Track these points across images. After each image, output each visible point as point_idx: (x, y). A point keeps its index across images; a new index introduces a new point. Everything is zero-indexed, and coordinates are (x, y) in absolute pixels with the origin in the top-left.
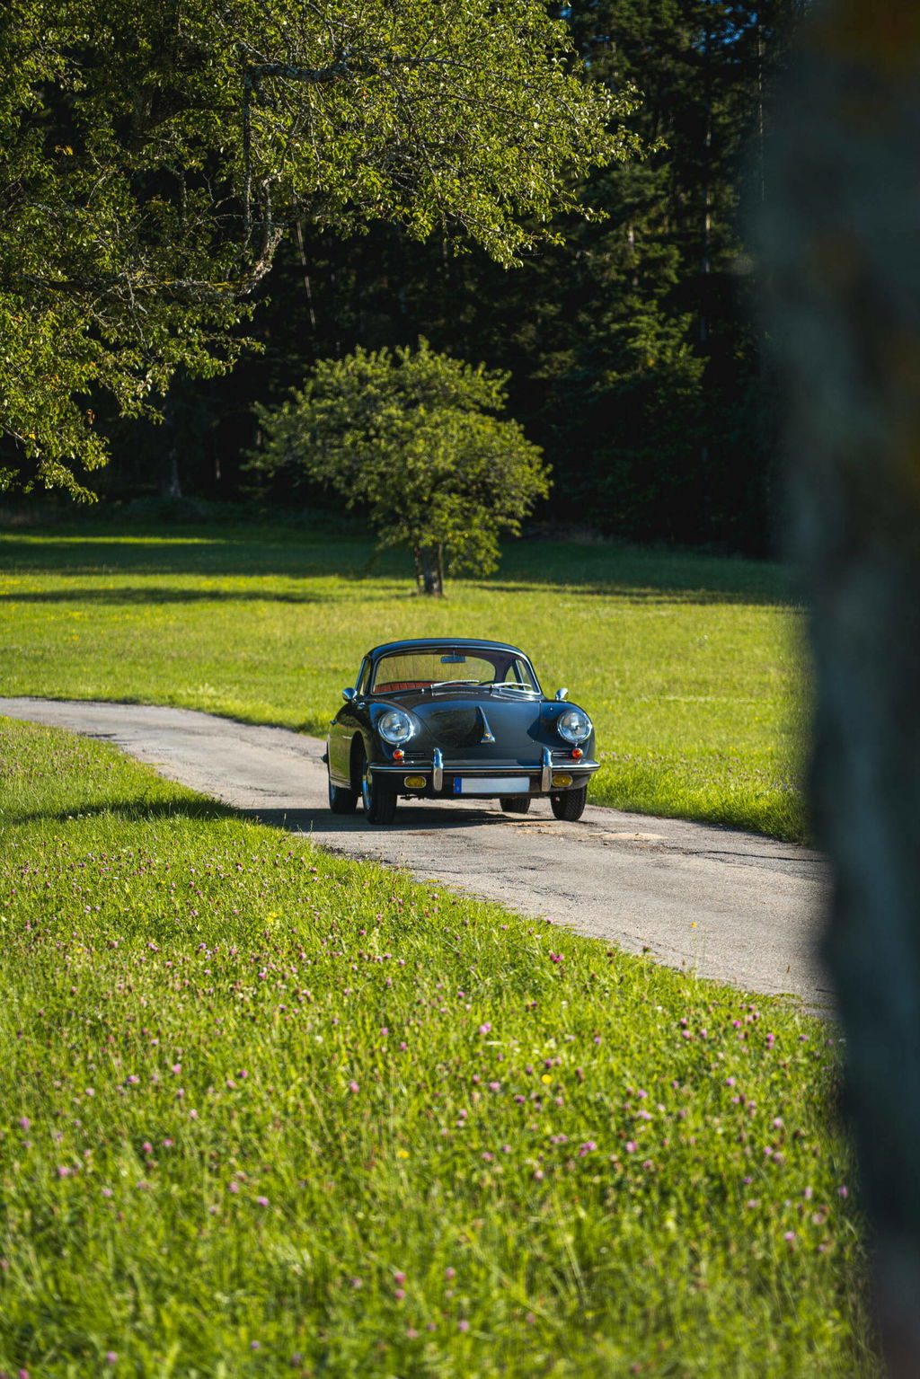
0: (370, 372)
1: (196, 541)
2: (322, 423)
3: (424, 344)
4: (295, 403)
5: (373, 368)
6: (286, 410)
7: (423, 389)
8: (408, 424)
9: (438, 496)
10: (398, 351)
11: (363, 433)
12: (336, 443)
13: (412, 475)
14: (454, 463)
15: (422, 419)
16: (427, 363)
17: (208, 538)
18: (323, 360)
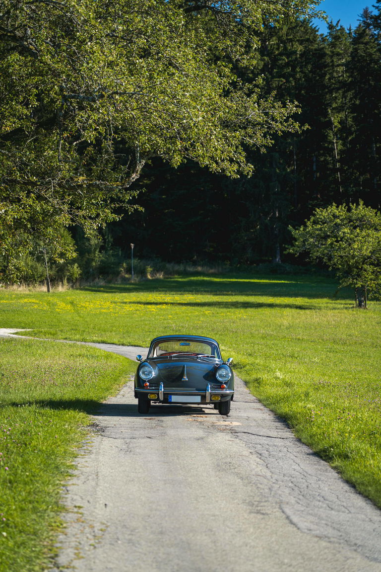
0: (337, 214)
1: (283, 282)
2: (318, 235)
3: (361, 203)
4: (306, 226)
5: (339, 212)
6: (302, 229)
7: (361, 221)
8: (352, 236)
9: (365, 266)
10: (351, 205)
11: (336, 239)
12: (324, 243)
13: (353, 257)
14: (370, 252)
15: (358, 234)
16: (361, 210)
17: (288, 281)
18: (319, 209)
